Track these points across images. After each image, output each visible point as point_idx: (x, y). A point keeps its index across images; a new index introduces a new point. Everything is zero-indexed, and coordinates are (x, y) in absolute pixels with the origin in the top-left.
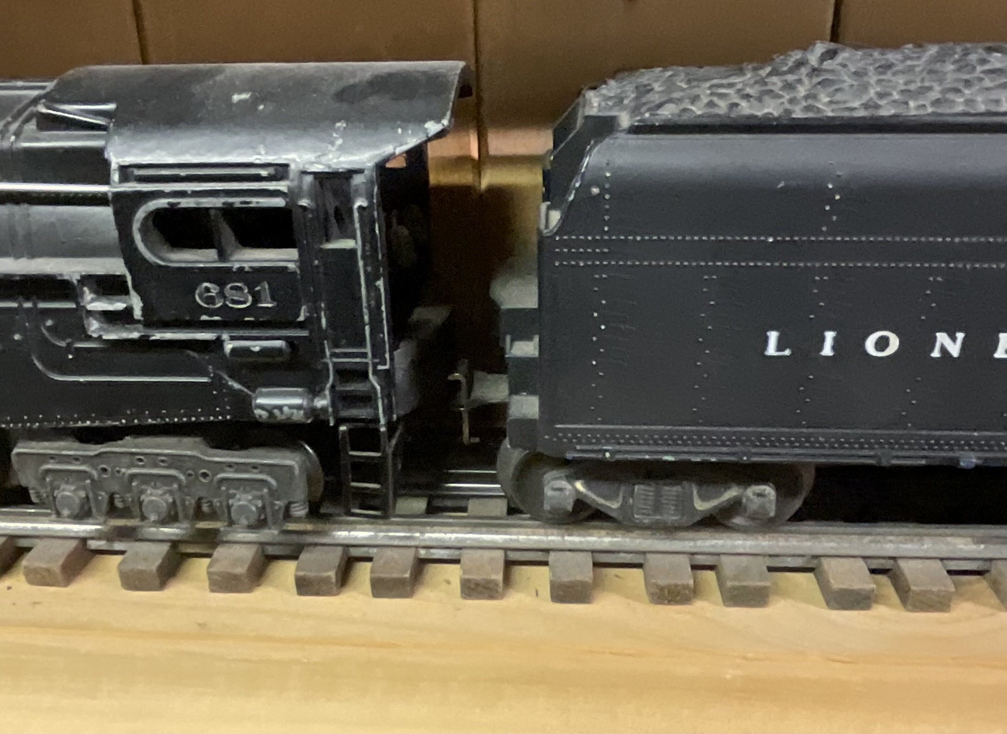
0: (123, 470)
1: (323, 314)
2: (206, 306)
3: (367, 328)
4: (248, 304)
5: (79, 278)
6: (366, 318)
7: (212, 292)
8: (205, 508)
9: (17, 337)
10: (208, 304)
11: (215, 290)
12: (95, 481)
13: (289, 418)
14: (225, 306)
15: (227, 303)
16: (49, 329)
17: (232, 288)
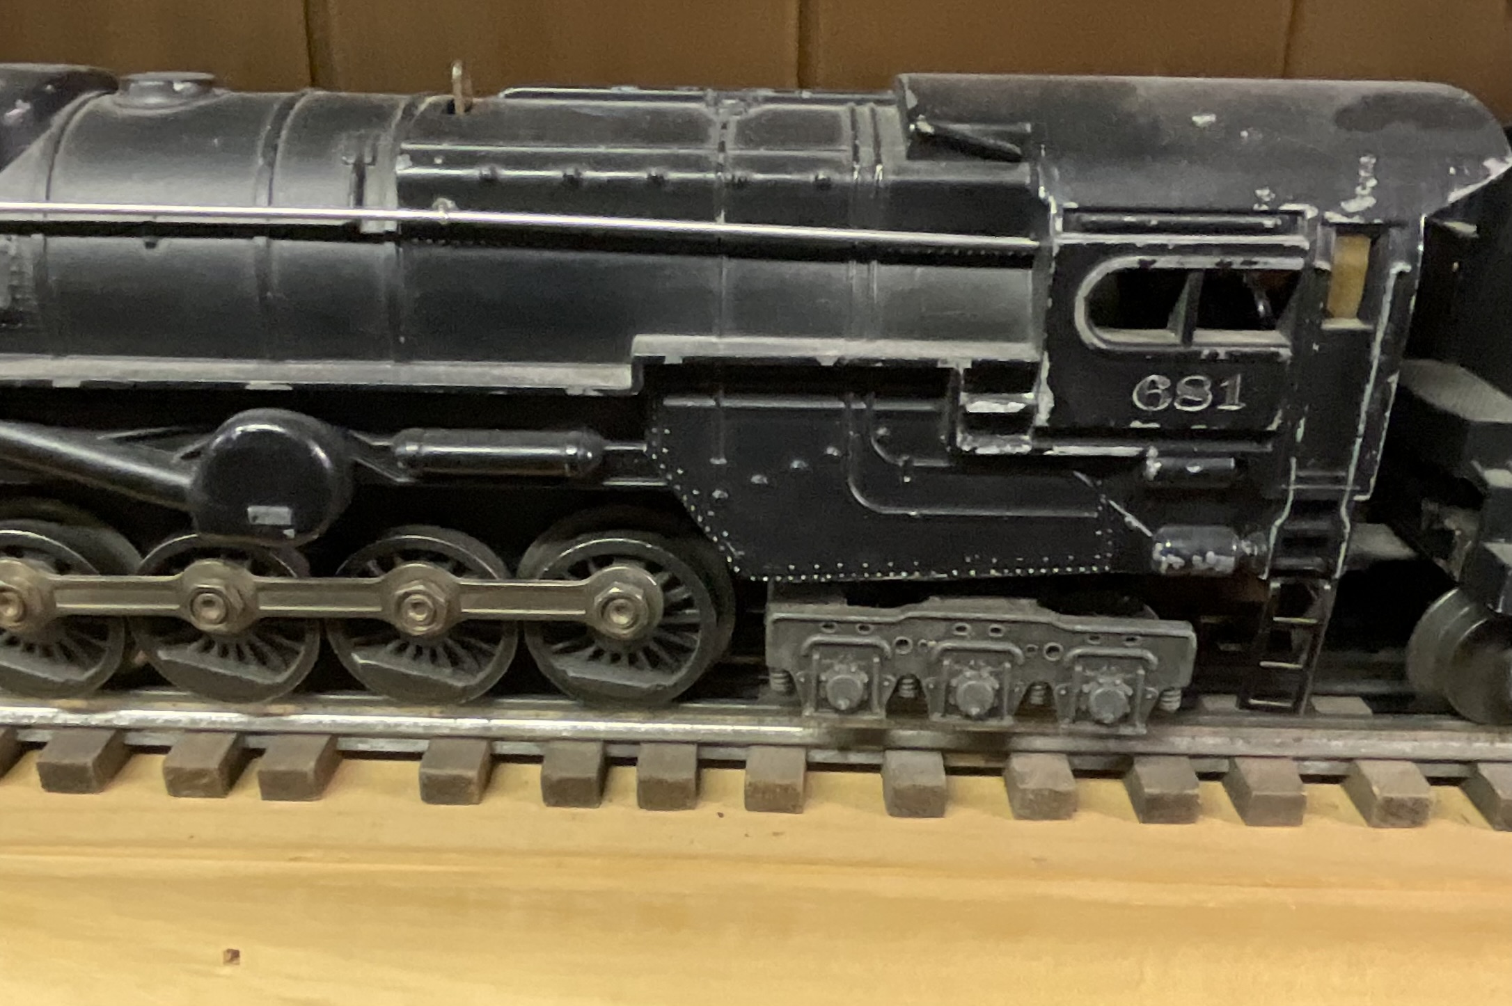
0: (932, 643)
1: (1302, 422)
2: (1144, 408)
3: (1359, 441)
4: (1204, 406)
5: (969, 366)
6: (1361, 428)
7: (1158, 388)
8: (1036, 699)
9: (831, 451)
10: (1146, 404)
11: (1163, 384)
12: (886, 659)
13: (1211, 569)
14: (1171, 407)
15: (1176, 404)
16: (880, 441)
17: (1190, 383)
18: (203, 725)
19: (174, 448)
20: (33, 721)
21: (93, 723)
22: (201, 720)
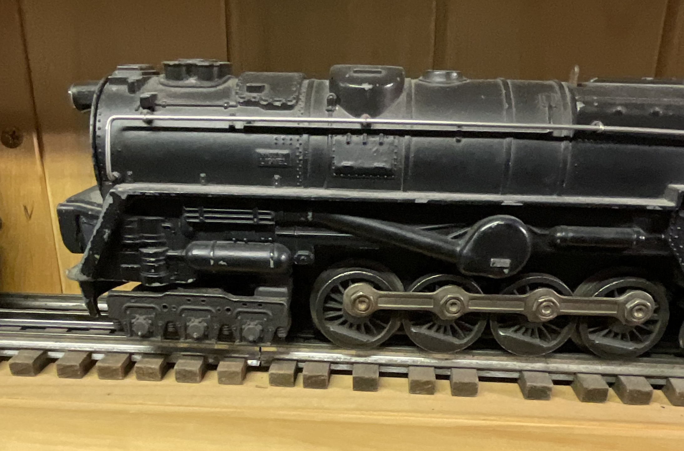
18: (419, 363)
19: (447, 234)
20: (341, 360)
21: (369, 361)
22: (417, 361)
